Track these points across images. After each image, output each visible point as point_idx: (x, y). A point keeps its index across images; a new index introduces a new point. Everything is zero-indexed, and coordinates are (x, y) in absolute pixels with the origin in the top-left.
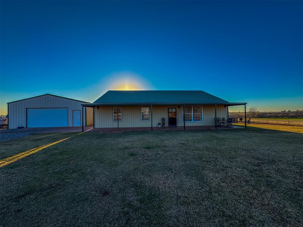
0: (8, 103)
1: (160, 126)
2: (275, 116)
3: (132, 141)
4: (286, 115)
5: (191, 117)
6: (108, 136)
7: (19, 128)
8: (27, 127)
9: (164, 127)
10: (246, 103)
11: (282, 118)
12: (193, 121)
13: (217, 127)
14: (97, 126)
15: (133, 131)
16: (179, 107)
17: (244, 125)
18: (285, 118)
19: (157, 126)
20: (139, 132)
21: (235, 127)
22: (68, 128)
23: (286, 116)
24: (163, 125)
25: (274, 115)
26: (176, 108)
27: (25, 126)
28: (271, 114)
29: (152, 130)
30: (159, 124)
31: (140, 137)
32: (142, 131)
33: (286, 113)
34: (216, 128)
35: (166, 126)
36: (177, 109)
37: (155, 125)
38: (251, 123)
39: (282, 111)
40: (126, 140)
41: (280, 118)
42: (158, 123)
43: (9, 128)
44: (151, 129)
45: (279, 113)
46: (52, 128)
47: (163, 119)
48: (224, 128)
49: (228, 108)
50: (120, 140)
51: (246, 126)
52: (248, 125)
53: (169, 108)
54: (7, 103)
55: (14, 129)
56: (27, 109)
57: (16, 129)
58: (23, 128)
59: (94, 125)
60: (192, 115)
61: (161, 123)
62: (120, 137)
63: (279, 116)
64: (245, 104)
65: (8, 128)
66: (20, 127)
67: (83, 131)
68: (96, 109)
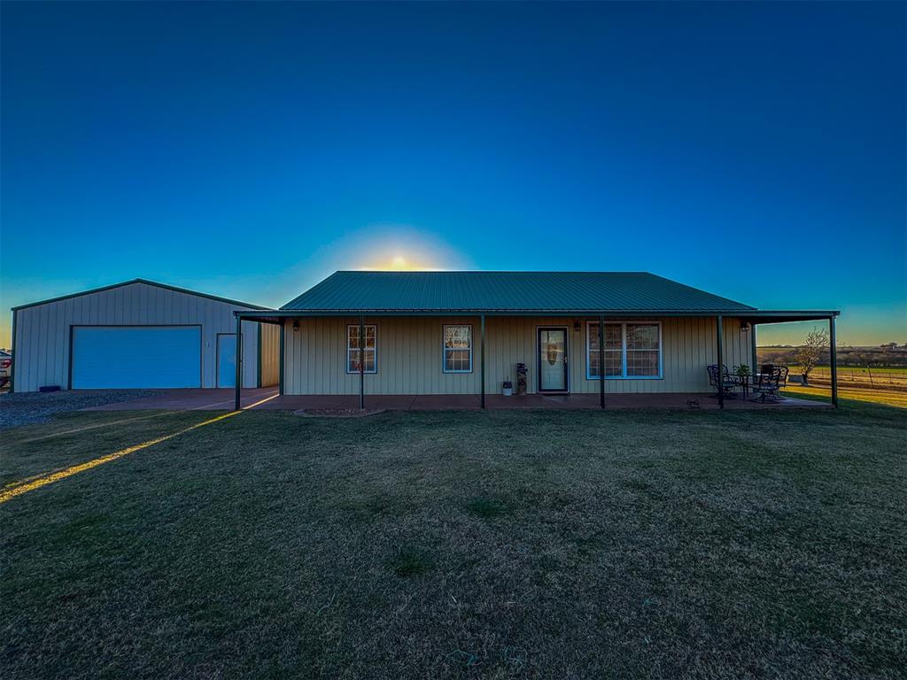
0: (15, 310)
1: (508, 392)
2: (862, 361)
3: (409, 463)
4: (899, 356)
5: (620, 362)
6: (322, 433)
7: (43, 390)
8: (70, 388)
9: (524, 394)
10: (836, 313)
11: (884, 367)
12: (628, 375)
13: (725, 401)
14: (292, 388)
15: (416, 412)
16: (575, 327)
17: (827, 393)
18: (895, 367)
19: (499, 393)
20: (435, 413)
21: (789, 400)
22: (201, 392)
23: (898, 360)
24: (519, 390)
25: (859, 355)
26: (565, 330)
27: (65, 385)
28: (848, 352)
29: (483, 407)
30: (507, 385)
31: (443, 437)
32: (448, 412)
33: (899, 352)
34: (721, 403)
35: (529, 392)
36: (570, 331)
37: (492, 388)
38: (811, 382)
39: (883, 346)
40: (386, 453)
41: (879, 367)
42: (502, 381)
43: (16, 390)
44: (479, 402)
45: (873, 351)
46: (149, 390)
47: (521, 368)
48: (750, 406)
49: (753, 330)
50: (363, 451)
51: (834, 399)
52: (844, 395)
53: (540, 330)
54: (12, 309)
55: (29, 394)
56: (75, 328)
57: (35, 394)
58: (57, 388)
59: (281, 385)
60: (625, 354)
61: (513, 380)
62: (364, 439)
63: (876, 361)
64: (830, 316)
65: (12, 388)
66: (48, 385)
67: (238, 408)
68: (289, 329)
